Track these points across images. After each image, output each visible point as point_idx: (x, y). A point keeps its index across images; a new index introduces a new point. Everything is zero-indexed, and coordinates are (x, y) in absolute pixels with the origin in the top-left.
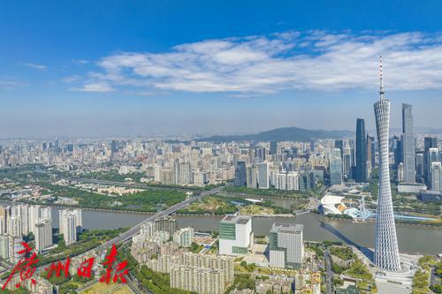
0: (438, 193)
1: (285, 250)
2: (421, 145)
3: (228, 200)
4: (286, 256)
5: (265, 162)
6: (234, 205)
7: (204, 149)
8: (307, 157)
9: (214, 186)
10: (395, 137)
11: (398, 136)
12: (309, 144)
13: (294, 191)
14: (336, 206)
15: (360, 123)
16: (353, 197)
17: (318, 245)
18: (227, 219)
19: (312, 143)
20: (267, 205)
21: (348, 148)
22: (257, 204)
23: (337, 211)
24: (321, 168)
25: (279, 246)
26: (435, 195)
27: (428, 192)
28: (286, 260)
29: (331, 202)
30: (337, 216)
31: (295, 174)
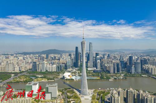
0: (99, 70)
1: (51, 93)
2: (95, 55)
3: (29, 77)
4: (51, 95)
5: (44, 62)
6: (31, 78)
7: (19, 57)
8: (59, 59)
9: (23, 72)
10: (87, 53)
11: (88, 52)
12: (60, 55)
13: (54, 72)
14: (69, 76)
15: (77, 48)
16: (74, 73)
17: (62, 90)
18: (29, 84)
19: (61, 55)
20: (45, 77)
21: (73, 56)
22: (41, 77)
23: (69, 78)
24: (64, 63)
25: (49, 92)
26: (98, 71)
27: (96, 70)
28: (51, 96)
29: (67, 75)
30: (69, 79)
31: (55, 66)
